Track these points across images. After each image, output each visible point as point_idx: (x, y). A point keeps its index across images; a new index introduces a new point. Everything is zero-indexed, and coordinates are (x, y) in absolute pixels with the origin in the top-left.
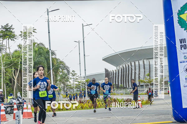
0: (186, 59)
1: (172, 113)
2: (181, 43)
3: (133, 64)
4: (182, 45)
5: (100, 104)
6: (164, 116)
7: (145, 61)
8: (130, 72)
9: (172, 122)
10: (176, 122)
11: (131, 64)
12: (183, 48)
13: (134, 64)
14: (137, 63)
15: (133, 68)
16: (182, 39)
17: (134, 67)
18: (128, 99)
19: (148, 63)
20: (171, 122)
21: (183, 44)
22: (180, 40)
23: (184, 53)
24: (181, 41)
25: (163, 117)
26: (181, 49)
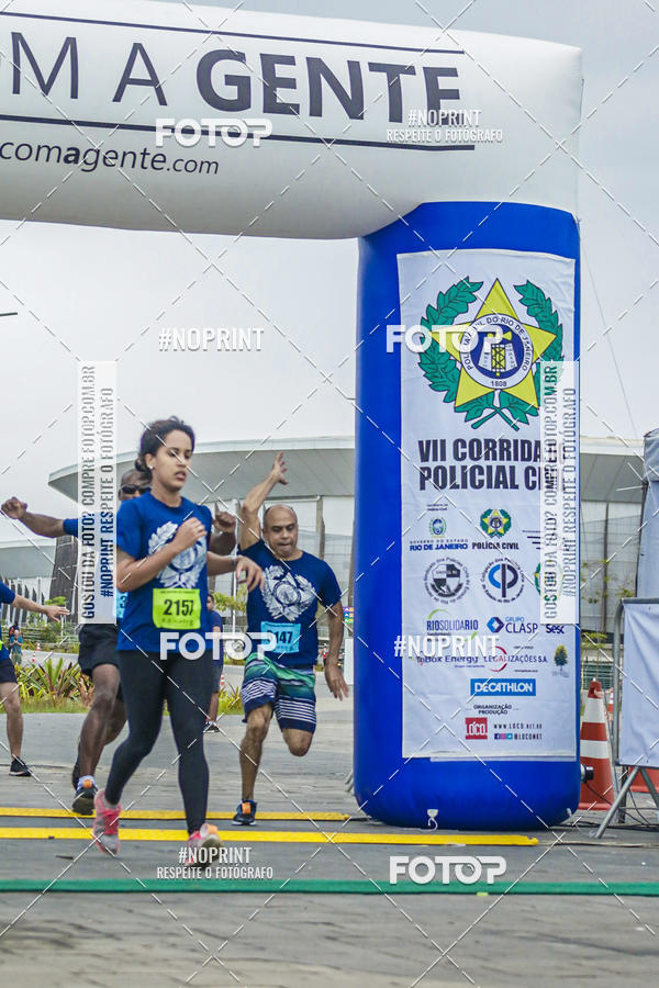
0: (439, 532)
1: (352, 772)
2: (424, 458)
4: (429, 469)
6: (311, 780)
9: (347, 815)
10: (365, 820)
12: (430, 483)
16: (428, 442)
20: (342, 818)
21: (432, 464)
22: (421, 443)
23: (432, 508)
24: (426, 451)
25: (307, 784)
26: (423, 487)
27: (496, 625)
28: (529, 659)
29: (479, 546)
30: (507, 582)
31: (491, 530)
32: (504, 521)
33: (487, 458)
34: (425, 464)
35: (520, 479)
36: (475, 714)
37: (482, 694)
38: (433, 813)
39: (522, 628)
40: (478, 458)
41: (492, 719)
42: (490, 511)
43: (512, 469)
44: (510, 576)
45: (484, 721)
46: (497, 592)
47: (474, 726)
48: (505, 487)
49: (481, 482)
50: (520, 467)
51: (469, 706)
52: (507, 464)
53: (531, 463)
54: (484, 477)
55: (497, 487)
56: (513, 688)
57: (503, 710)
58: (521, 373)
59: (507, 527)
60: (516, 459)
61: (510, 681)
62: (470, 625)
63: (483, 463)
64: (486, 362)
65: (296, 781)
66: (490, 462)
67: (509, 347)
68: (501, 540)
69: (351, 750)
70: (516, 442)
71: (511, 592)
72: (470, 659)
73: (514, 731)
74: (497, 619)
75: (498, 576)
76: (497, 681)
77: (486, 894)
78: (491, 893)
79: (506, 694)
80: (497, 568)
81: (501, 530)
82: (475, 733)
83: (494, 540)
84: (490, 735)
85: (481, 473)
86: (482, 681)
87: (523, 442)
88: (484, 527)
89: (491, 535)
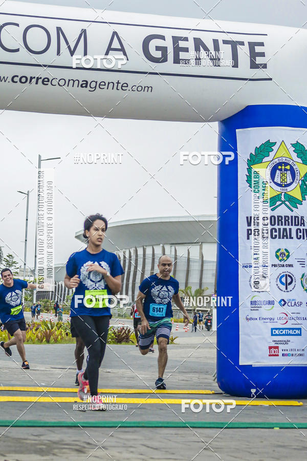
1: (216, 371)
2: (249, 225)
3: (140, 251)
5: (61, 334)
6: (197, 375)
7: (167, 248)
8: (132, 269)
9: (213, 392)
10: (221, 393)
11: (136, 251)
13: (142, 253)
14: (149, 251)
15: (140, 261)
16: (251, 217)
17: (142, 260)
18: (123, 329)
19: (173, 253)
20: (211, 393)
22: (247, 218)
24: (250, 221)
25: (194, 378)
26: (248, 238)
27: (283, 303)
28: (298, 318)
29: (275, 266)
30: (288, 282)
31: (280, 258)
32: (287, 254)
33: (278, 225)
34: (249, 228)
35: (294, 234)
36: (273, 344)
37: (276, 335)
38: (253, 391)
39: (295, 304)
40: (274, 224)
41: (281, 347)
42: (280, 249)
43: (290, 229)
44: (289, 280)
45: (277, 348)
46: (283, 287)
47: (273, 350)
48: (287, 238)
49: (276, 236)
50: (294, 228)
51: (270, 341)
52: (288, 227)
53: (299, 227)
54: (277, 234)
55: (283, 238)
56: (291, 332)
57: (286, 342)
58: (294, 185)
59: (288, 256)
60: (292, 225)
61: (289, 329)
62: (271, 303)
63: (276, 227)
64: (278, 179)
65: (189, 375)
66: (280, 227)
67: (289, 172)
68: (285, 263)
69: (215, 361)
70: (292, 217)
71: (290, 287)
72: (271, 319)
73: (291, 353)
74: (283, 300)
75: (284, 280)
76: (283, 329)
77: (278, 428)
78: (280, 428)
79: (288, 335)
80: (283, 276)
81: (285, 258)
82: (273, 353)
83: (282, 263)
84: (280, 354)
85: (276, 231)
86: (276, 329)
87: (295, 217)
88: (277, 257)
89: (280, 261)
